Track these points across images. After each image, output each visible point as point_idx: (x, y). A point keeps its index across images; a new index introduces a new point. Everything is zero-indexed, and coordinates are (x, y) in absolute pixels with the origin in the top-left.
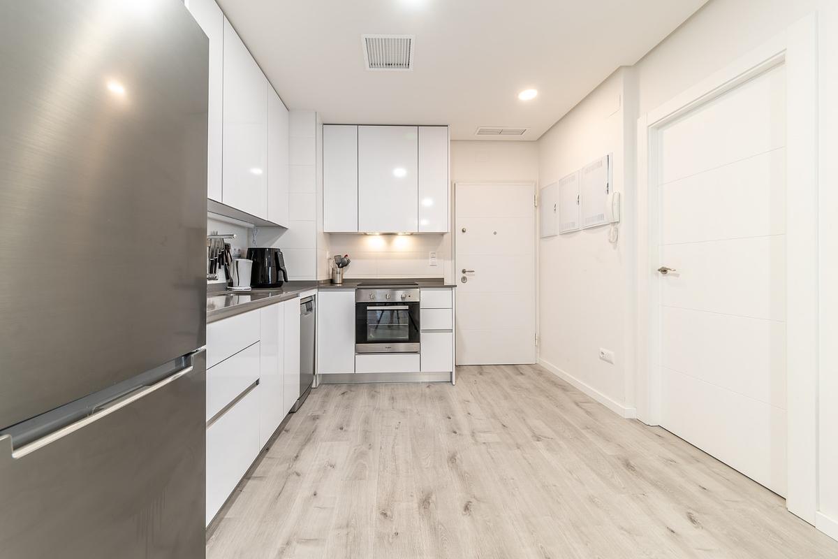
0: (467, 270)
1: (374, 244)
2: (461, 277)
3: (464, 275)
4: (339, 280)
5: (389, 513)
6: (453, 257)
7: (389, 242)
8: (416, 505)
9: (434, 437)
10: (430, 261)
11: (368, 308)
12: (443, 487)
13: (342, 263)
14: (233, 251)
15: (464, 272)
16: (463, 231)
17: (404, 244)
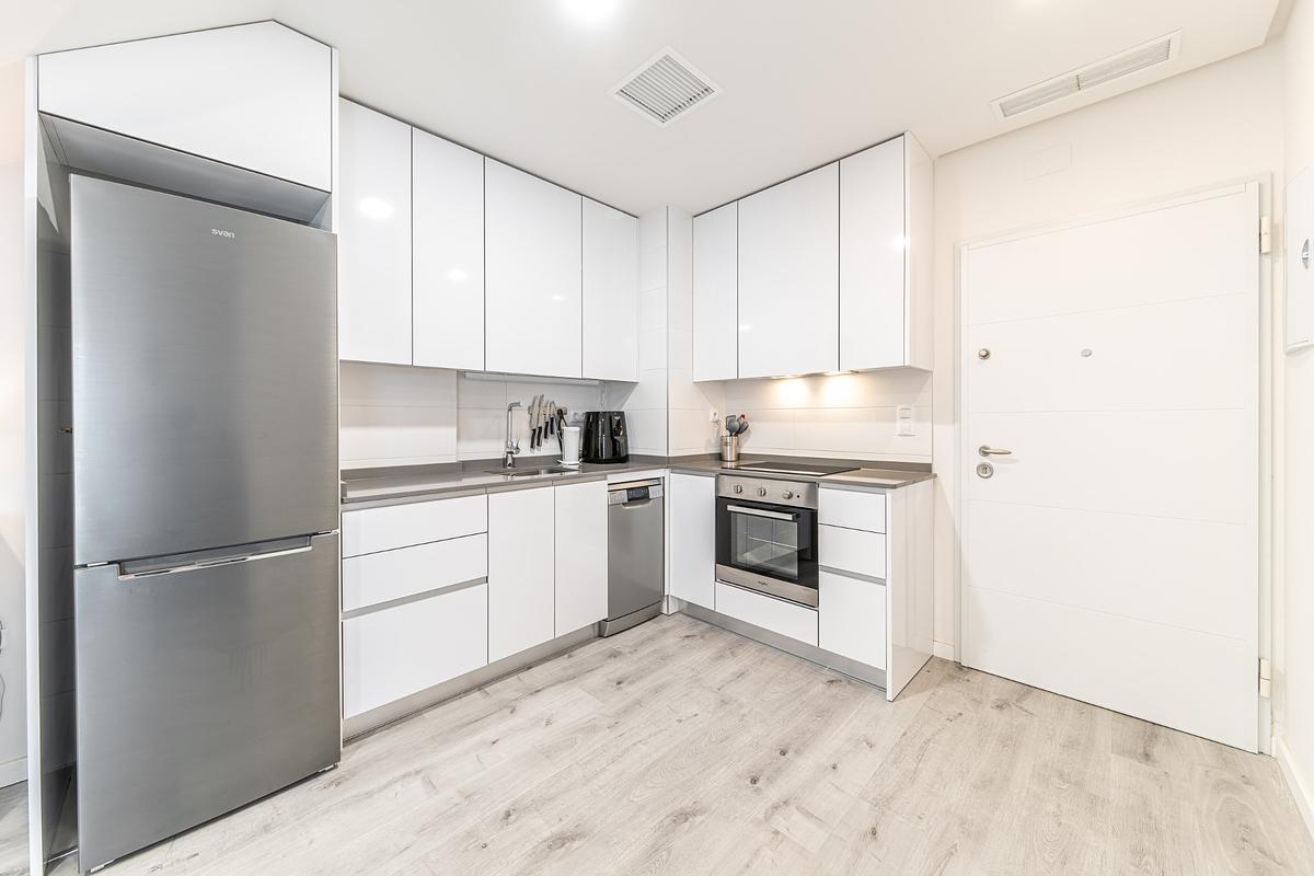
0: (993, 448)
1: (789, 396)
2: (977, 464)
3: (986, 460)
4: (730, 455)
5: (512, 818)
6: (955, 418)
7: (815, 390)
8: (546, 834)
9: (709, 767)
10: (899, 425)
11: (730, 508)
12: (608, 842)
13: (738, 429)
14: (569, 417)
15: (985, 452)
16: (986, 356)
17: (845, 394)
